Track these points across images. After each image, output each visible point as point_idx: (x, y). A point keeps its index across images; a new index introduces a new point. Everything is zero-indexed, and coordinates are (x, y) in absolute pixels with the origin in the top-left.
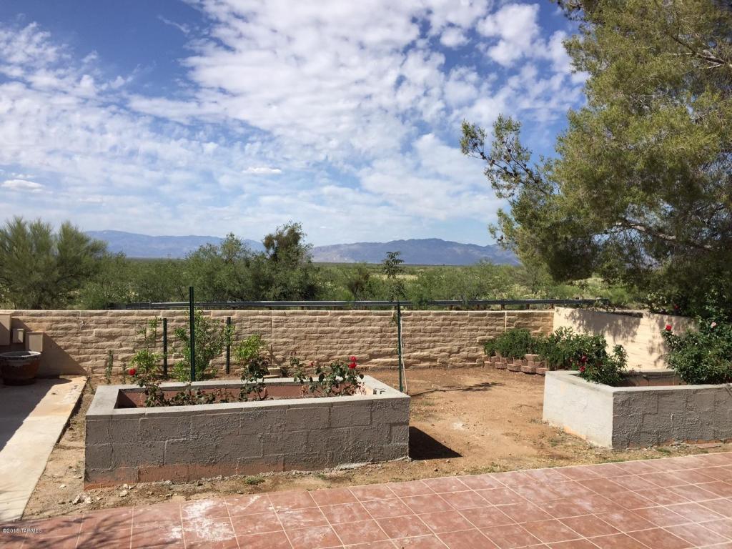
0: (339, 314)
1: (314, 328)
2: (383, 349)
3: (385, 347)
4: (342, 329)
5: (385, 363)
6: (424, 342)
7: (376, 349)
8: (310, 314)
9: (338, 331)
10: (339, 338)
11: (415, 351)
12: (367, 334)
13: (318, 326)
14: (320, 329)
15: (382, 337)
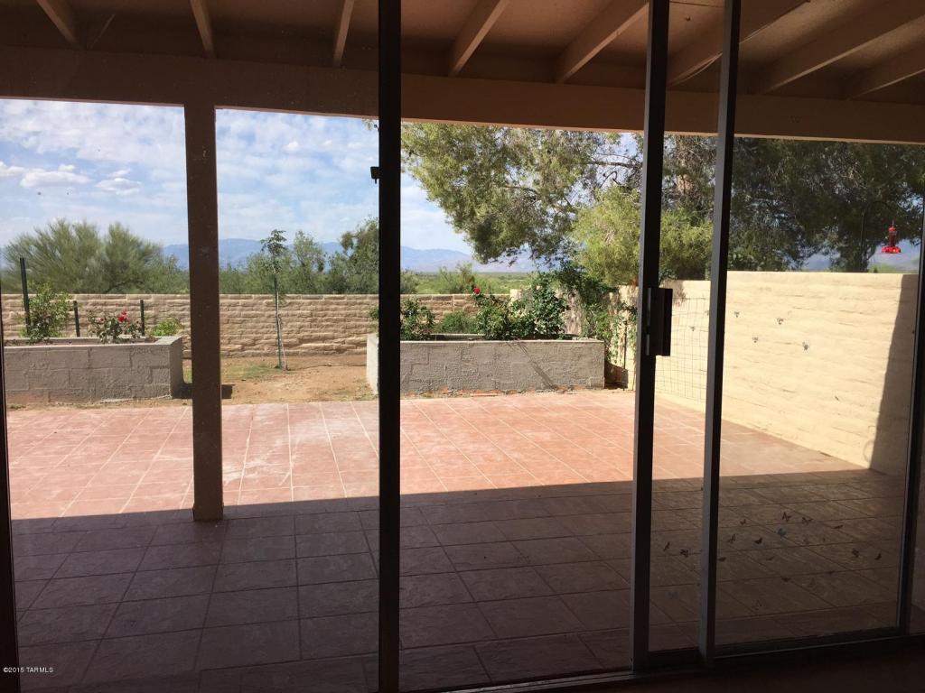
0: (263, 298)
1: (237, 312)
2: (314, 334)
3: (316, 331)
4: (267, 314)
5: (317, 348)
6: (360, 326)
7: (306, 334)
8: (231, 299)
9: (263, 315)
10: (265, 322)
11: (350, 336)
12: (296, 318)
13: (242, 310)
14: (243, 313)
15: (312, 321)
